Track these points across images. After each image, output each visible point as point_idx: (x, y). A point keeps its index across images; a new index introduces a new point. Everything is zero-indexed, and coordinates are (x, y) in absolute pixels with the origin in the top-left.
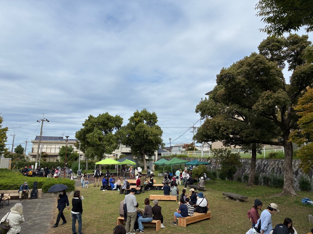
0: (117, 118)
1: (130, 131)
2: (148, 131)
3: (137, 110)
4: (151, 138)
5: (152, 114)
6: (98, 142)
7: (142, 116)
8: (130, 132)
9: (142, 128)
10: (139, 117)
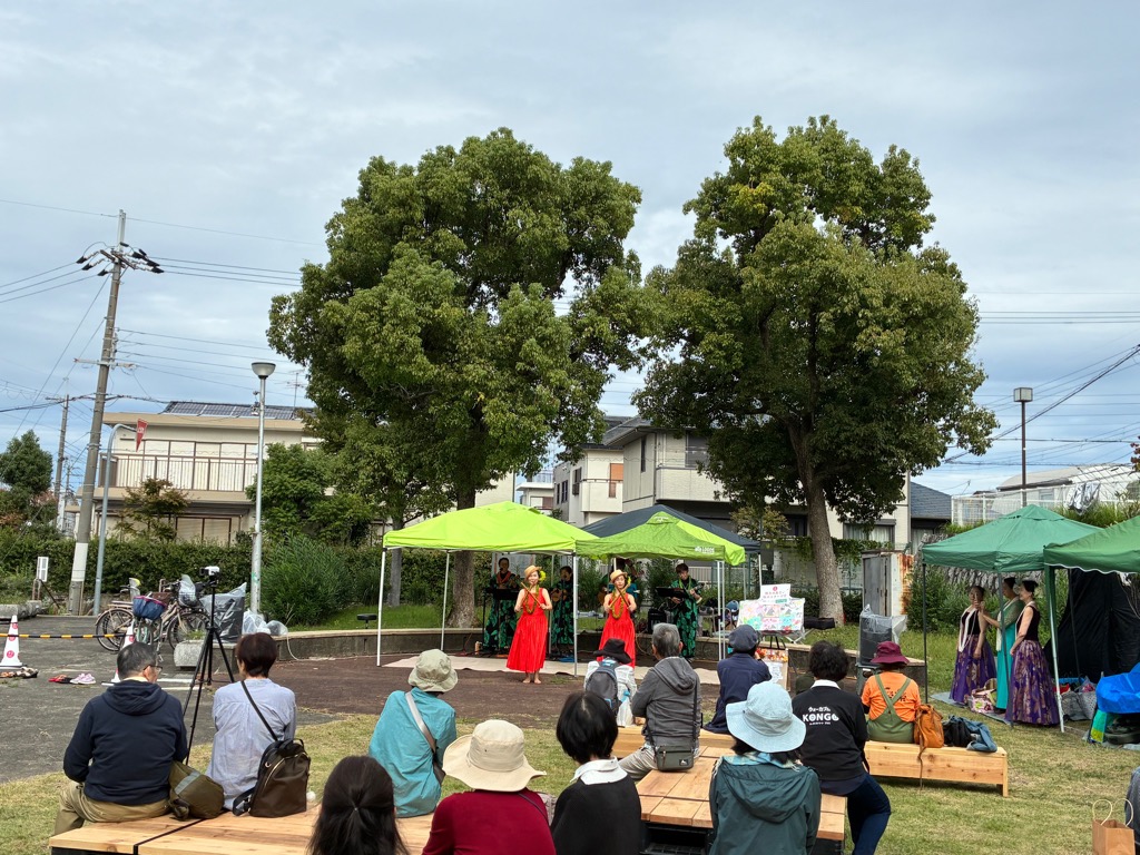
0: (588, 179)
1: (698, 297)
2: (854, 283)
3: (757, 121)
4: (885, 339)
5: (886, 164)
6: (421, 359)
7: (803, 168)
8: (697, 312)
9: (801, 256)
10: (776, 176)
